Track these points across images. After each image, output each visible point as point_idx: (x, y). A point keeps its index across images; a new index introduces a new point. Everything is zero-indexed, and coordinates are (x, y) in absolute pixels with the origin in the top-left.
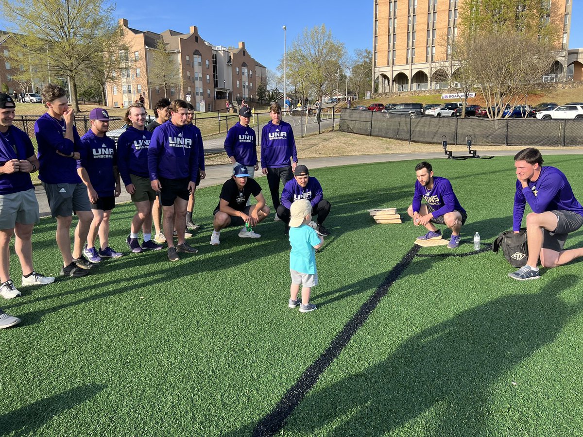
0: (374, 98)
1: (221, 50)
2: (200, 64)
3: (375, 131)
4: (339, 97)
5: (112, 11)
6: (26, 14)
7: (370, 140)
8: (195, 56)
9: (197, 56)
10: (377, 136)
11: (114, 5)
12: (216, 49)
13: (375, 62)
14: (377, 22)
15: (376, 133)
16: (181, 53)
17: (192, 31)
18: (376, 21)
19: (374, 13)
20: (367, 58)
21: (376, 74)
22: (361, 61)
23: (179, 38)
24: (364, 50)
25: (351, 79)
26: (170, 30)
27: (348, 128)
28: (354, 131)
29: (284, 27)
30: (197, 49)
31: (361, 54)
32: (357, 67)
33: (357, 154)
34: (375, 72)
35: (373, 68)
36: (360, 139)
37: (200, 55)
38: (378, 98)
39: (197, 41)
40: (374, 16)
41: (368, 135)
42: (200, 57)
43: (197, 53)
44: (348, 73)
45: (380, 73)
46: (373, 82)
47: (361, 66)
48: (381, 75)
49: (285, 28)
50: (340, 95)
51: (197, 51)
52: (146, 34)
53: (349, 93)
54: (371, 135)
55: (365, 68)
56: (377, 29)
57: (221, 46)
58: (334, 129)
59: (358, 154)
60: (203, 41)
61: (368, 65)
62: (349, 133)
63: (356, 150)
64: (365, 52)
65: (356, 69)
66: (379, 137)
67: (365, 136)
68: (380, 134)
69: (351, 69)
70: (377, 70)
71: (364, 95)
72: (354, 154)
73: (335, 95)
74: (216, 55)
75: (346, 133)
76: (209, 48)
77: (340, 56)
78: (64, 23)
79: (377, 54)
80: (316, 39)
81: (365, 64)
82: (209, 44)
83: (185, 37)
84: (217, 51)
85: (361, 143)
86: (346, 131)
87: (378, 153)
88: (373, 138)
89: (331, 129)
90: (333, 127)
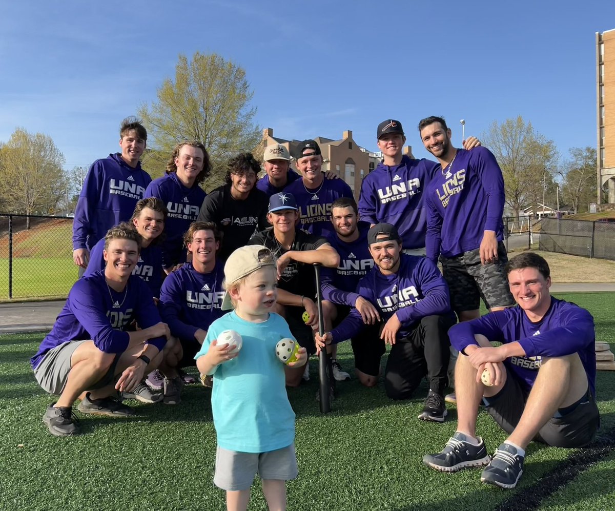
0: (602, 211)
1: (380, 156)
2: (352, 174)
3: (600, 250)
4: (546, 212)
5: (252, 117)
6: (163, 125)
7: (590, 263)
8: (347, 165)
9: (349, 165)
10: (603, 258)
11: (254, 110)
12: (375, 156)
13: (601, 161)
14: (603, 108)
15: (600, 254)
16: (331, 162)
17: (345, 136)
18: (601, 107)
19: (598, 96)
20: (589, 158)
21: (603, 177)
22: (581, 163)
23: (329, 145)
24: (584, 148)
25: (565, 189)
26: (320, 137)
27: (555, 246)
28: (565, 250)
29: (462, 121)
30: (351, 157)
31: (580, 154)
32: (575, 172)
33: (567, 281)
34: (601, 176)
35: (598, 170)
36: (574, 261)
37: (353, 163)
38: (608, 210)
39: (350, 147)
40: (598, 100)
41: (588, 256)
42: (353, 166)
43: (350, 161)
44: (559, 180)
45: (611, 176)
46: (599, 189)
47: (581, 169)
48: (612, 178)
49: (464, 122)
50: (548, 210)
51: (350, 159)
52: (293, 144)
53: (562, 206)
54: (593, 256)
55: (587, 172)
56: (603, 117)
57: (380, 153)
58: (531, 247)
59: (570, 281)
60: (358, 148)
61: (591, 169)
62: (555, 253)
63: (565, 276)
64: (587, 151)
65: (572, 175)
66: (607, 259)
67: (583, 258)
68: (609, 255)
69: (564, 175)
70: (604, 172)
71: (587, 208)
72: (563, 281)
73: (541, 209)
74: (373, 163)
75: (551, 253)
76: (366, 155)
77: (547, 158)
78: (200, 133)
79: (604, 150)
80: (508, 135)
81: (586, 167)
82: (366, 150)
83: (336, 144)
84: (375, 158)
85: (575, 267)
86: (553, 250)
87: (602, 281)
88: (596, 260)
89: (527, 247)
90: (530, 244)
